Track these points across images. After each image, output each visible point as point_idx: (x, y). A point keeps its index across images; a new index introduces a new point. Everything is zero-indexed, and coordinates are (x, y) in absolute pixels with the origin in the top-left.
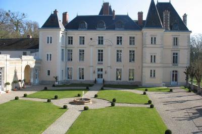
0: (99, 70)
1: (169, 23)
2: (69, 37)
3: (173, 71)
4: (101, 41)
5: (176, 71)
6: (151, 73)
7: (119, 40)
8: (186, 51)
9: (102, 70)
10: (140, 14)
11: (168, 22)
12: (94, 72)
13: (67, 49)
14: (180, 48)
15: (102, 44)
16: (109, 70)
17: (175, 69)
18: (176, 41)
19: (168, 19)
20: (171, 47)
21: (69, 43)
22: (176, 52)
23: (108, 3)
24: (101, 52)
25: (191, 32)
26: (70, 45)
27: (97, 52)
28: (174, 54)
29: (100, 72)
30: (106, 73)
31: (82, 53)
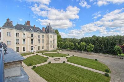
2: (17, 33)
7: (39, 36)
9: (33, 47)
12: (30, 48)
15: (33, 37)
21: (17, 36)
27: (31, 40)
30: (35, 48)
31: (24, 40)
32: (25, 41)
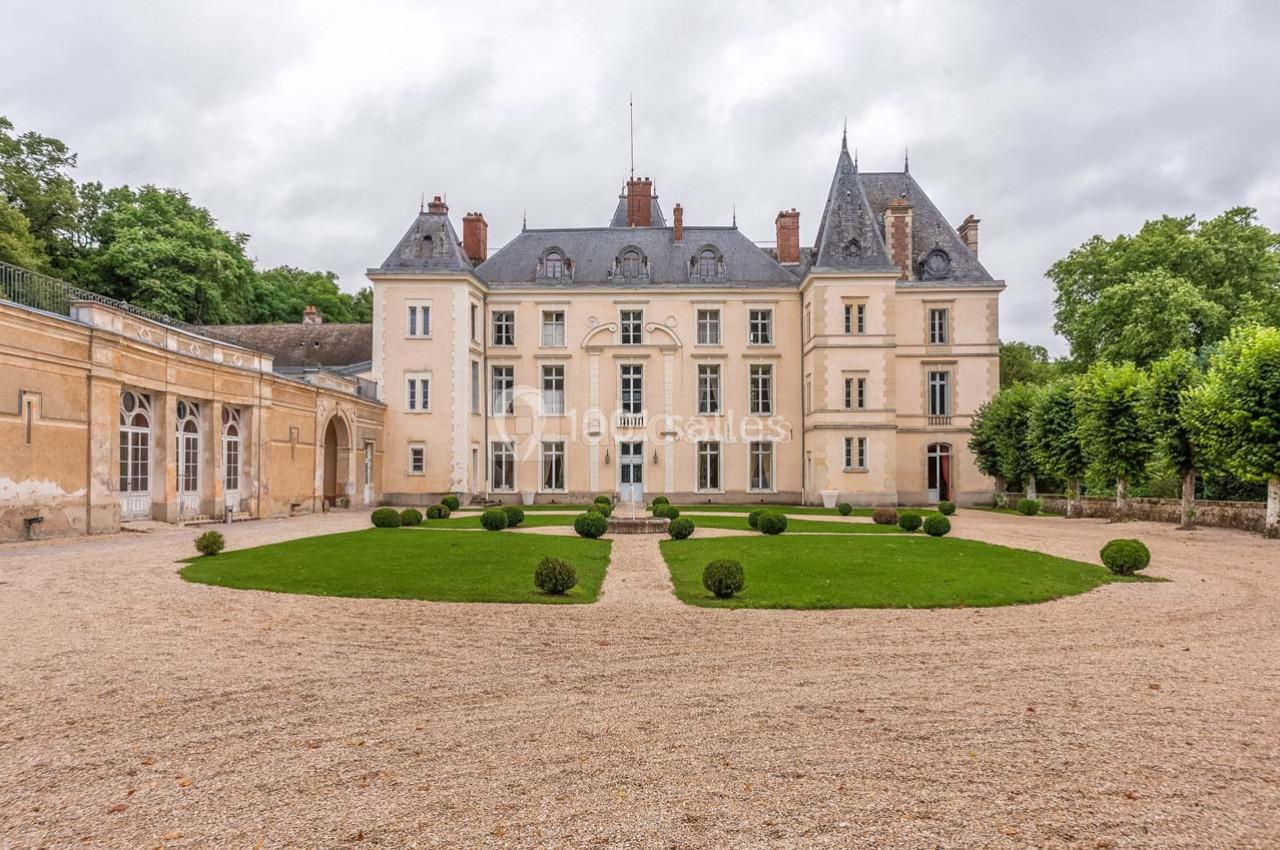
0: (625, 448)
1: (909, 252)
2: (498, 316)
3: (932, 449)
4: (632, 333)
5: (945, 447)
6: (861, 453)
7: (708, 322)
8: (984, 363)
9: (638, 448)
10: (788, 223)
11: (904, 248)
12: (607, 460)
13: (490, 363)
14: (956, 350)
15: (637, 339)
16: (667, 447)
17: (942, 438)
18: (938, 324)
19: (905, 234)
20: (923, 351)
21: (499, 341)
22: (940, 368)
23: (648, 183)
24: (632, 376)
25: (1002, 285)
26: (504, 350)
27: (619, 377)
28: (933, 376)
29: (632, 459)
30: (656, 459)
31: (554, 379)
32: (560, 385)
